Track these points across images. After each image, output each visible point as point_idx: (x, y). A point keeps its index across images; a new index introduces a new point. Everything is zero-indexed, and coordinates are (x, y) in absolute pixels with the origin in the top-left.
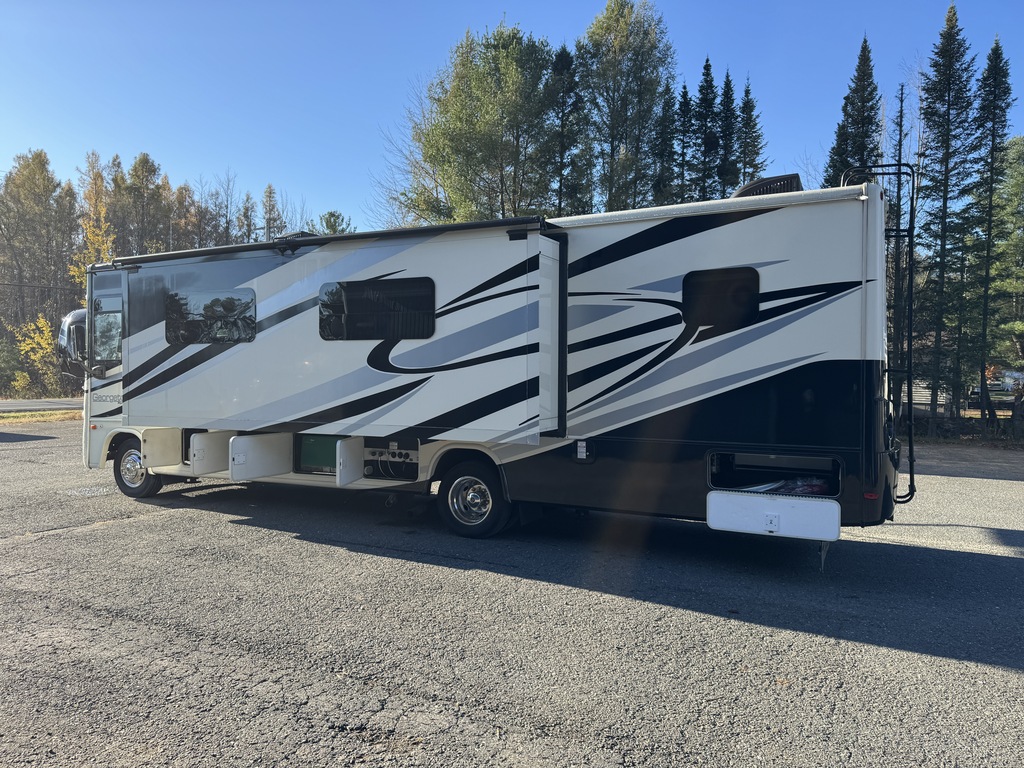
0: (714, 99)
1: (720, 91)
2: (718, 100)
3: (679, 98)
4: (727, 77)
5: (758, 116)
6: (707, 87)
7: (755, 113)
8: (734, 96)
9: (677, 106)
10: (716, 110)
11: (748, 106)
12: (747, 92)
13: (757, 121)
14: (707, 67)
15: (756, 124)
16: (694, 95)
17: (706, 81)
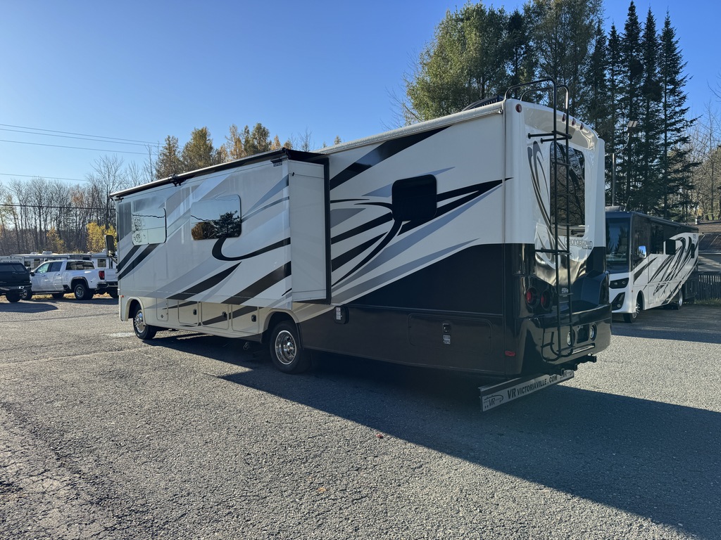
0: (638, 33)
1: (643, 26)
2: (641, 34)
3: (609, 37)
4: (650, 13)
5: (677, 42)
6: (632, 25)
7: (674, 40)
8: (656, 29)
9: (607, 43)
10: (640, 42)
11: (668, 34)
12: (667, 24)
13: (676, 46)
14: (632, 9)
15: (675, 49)
16: (621, 32)
17: (631, 20)
